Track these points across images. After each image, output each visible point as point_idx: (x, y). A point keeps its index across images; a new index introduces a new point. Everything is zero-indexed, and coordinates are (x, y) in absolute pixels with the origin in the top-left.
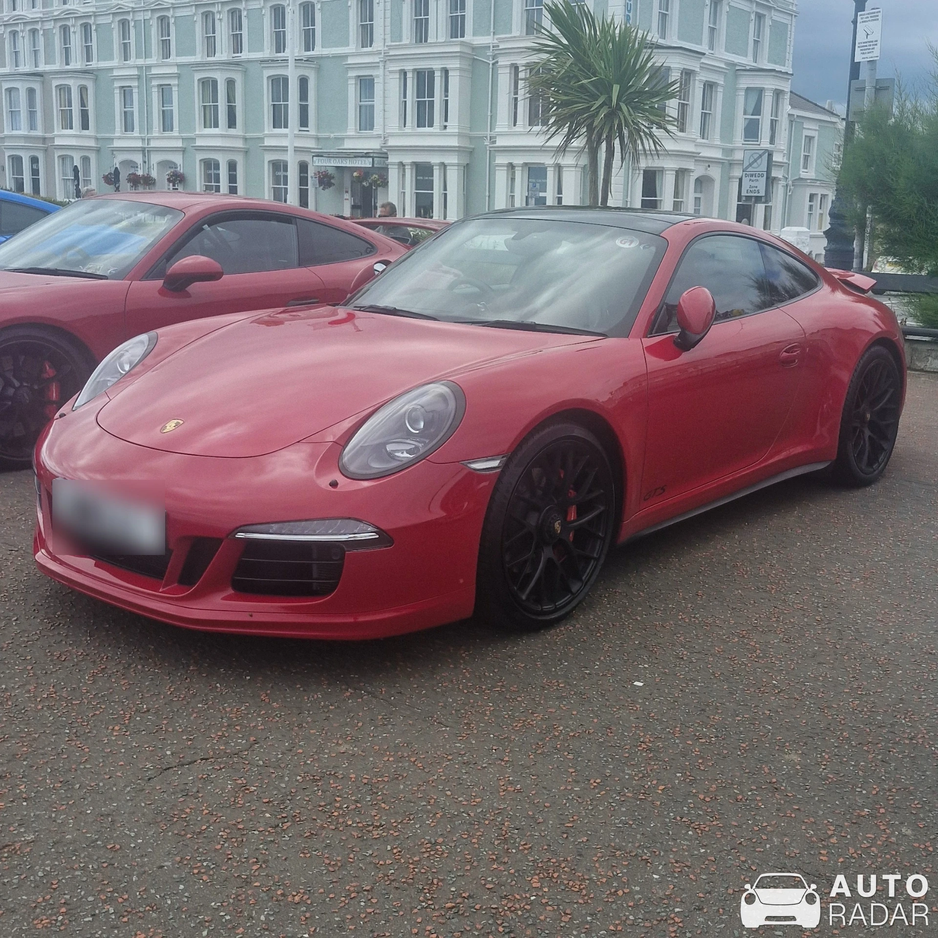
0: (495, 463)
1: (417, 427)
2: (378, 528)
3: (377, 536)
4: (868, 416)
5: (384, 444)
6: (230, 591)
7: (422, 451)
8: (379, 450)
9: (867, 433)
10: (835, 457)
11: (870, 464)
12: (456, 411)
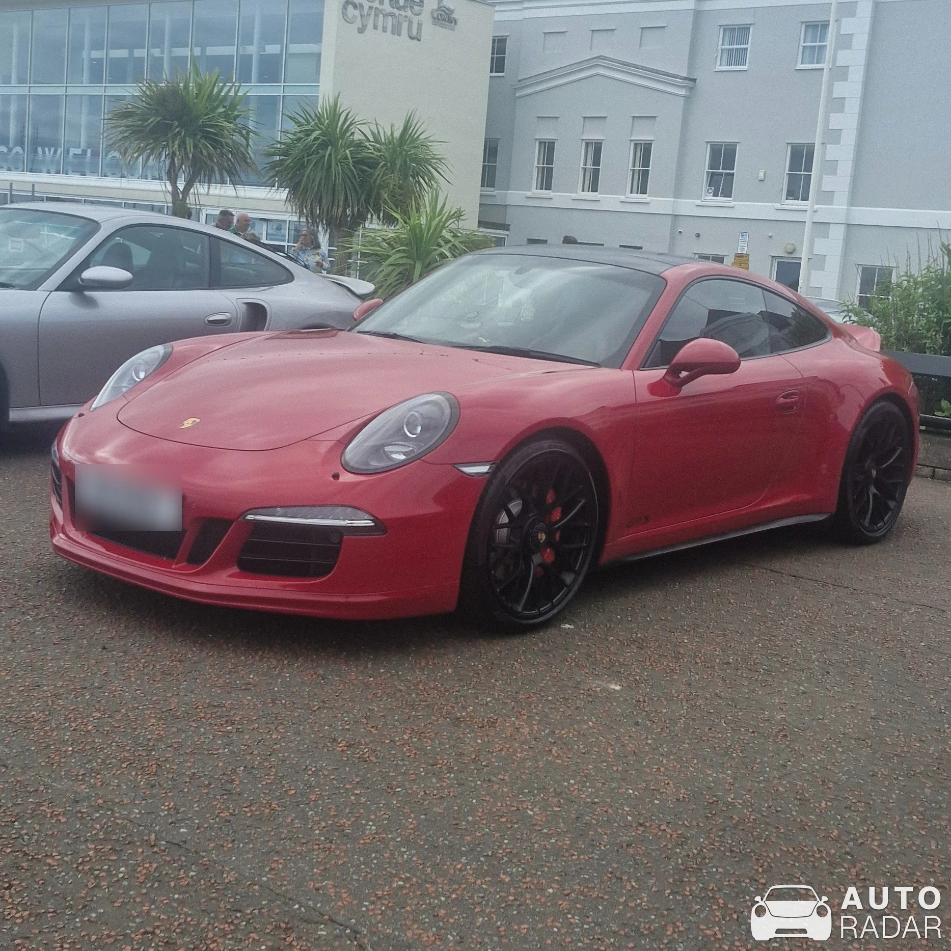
0: (484, 469)
1: (414, 432)
2: (374, 516)
3: (373, 524)
4: (874, 473)
5: (383, 445)
6: (235, 570)
7: (416, 453)
8: (378, 450)
9: (873, 490)
10: (834, 510)
11: (873, 521)
12: (450, 418)
